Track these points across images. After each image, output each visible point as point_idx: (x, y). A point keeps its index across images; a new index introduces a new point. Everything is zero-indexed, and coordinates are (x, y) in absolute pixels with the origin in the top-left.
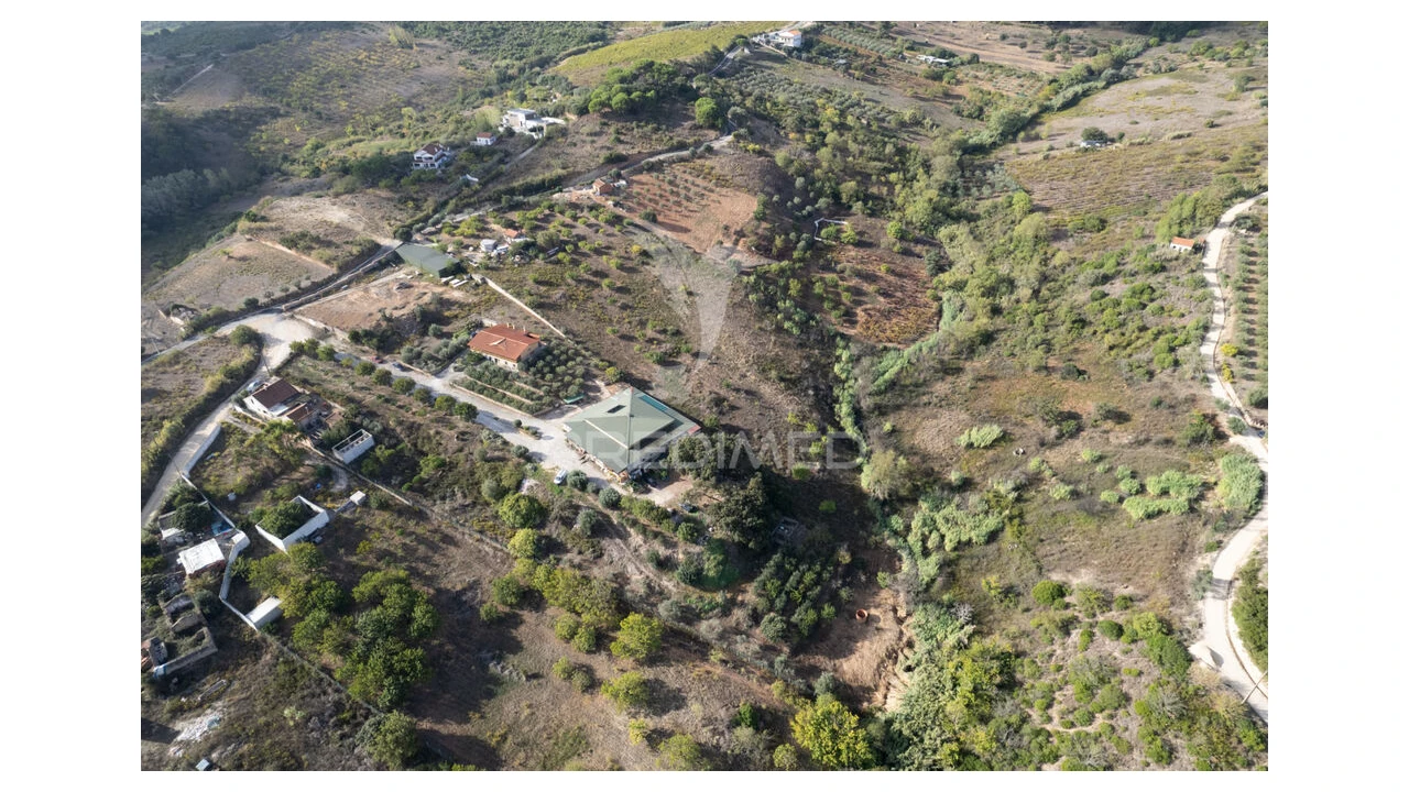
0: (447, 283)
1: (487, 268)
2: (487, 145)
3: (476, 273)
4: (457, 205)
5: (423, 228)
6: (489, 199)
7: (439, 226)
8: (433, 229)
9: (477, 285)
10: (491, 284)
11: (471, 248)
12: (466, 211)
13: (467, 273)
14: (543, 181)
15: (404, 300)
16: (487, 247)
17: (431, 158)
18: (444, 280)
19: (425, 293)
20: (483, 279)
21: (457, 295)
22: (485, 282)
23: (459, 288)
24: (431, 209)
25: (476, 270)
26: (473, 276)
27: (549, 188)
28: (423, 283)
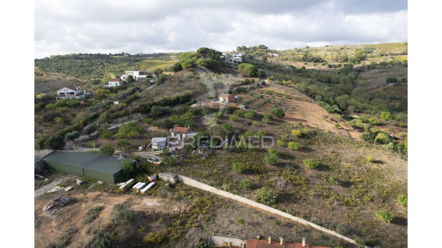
0: (128, 189)
1: (175, 164)
2: (117, 86)
3: (162, 172)
4: (108, 117)
5: (76, 136)
6: (136, 111)
7: (95, 133)
8: (87, 137)
9: (172, 186)
10: (189, 181)
11: (140, 148)
12: (120, 119)
13: (150, 174)
14: (178, 98)
15: (65, 227)
16: (159, 145)
17: (72, 93)
18: (123, 185)
19: (100, 209)
20: (176, 177)
21: (151, 203)
22: (178, 181)
23: (148, 194)
24: (81, 122)
25: (162, 168)
26: (160, 175)
27: (183, 102)
28: (92, 195)
